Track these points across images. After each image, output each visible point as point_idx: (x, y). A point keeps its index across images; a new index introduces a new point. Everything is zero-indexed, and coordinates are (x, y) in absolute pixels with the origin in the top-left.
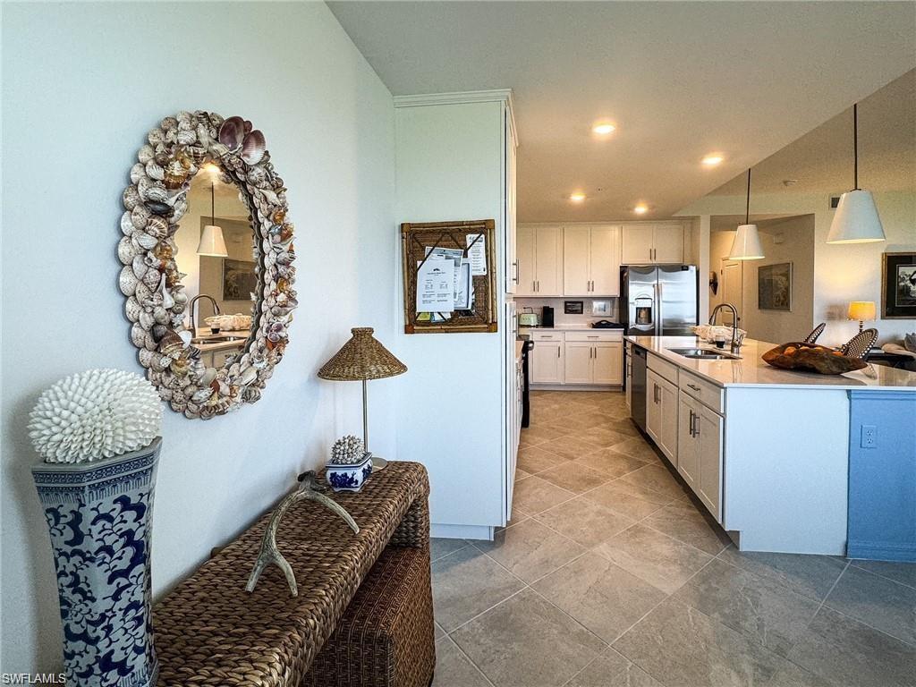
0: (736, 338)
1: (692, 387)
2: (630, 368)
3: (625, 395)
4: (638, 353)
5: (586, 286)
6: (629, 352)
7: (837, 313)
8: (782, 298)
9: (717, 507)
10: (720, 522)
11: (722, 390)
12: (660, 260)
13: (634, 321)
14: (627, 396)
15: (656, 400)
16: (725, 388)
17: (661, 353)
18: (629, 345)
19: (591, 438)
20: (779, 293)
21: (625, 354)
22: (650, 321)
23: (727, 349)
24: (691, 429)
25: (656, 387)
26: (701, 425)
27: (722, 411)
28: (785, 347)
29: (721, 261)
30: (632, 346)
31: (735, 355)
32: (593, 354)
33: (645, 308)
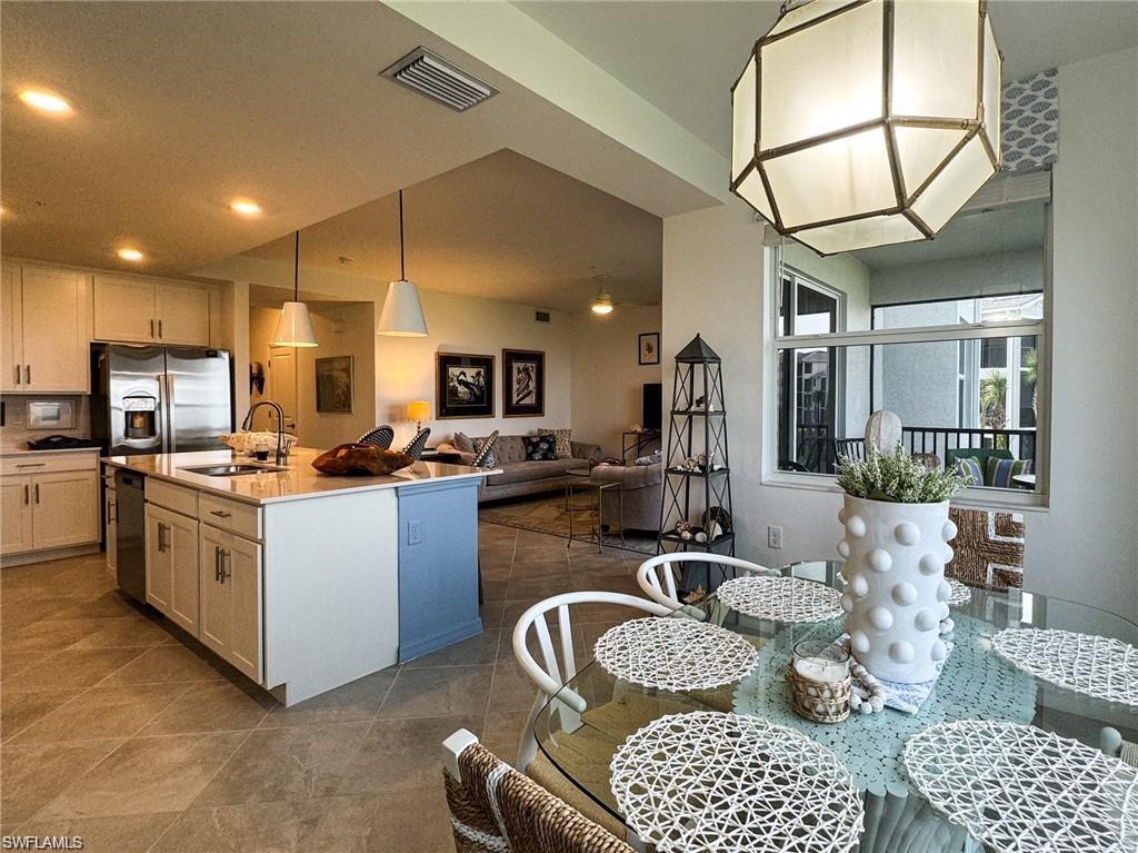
0: (282, 445)
1: (219, 514)
2: (113, 509)
3: (105, 557)
4: (128, 482)
5: (11, 375)
6: (111, 482)
7: (399, 413)
8: (343, 398)
9: (256, 664)
10: (260, 682)
11: (260, 510)
12: (168, 338)
13: (122, 434)
14: (109, 560)
15: (162, 546)
16: (263, 506)
17: (173, 475)
18: (110, 472)
19: (29, 642)
20: (340, 392)
21: (104, 486)
22: (152, 432)
23: (270, 461)
24: (218, 574)
25: (162, 528)
26: (232, 563)
27: (260, 537)
28: (337, 450)
29: (268, 349)
30: (117, 473)
31: (282, 467)
32: (31, 495)
33: (142, 413)
